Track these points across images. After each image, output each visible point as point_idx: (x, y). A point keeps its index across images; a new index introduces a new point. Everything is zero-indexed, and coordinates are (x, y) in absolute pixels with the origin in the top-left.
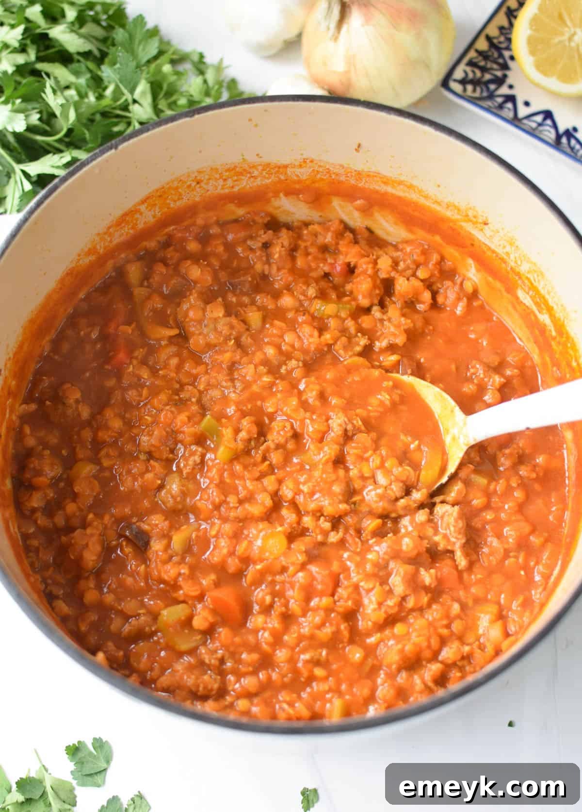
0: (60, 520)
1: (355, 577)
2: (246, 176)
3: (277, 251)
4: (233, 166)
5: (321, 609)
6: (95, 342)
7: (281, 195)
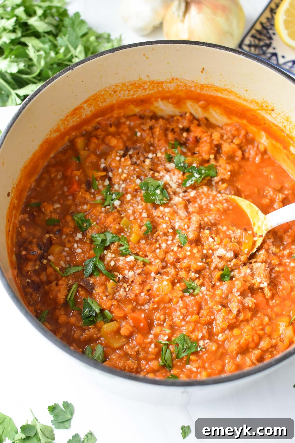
0: (43, 277)
1: (210, 304)
2: (141, 89)
3: (157, 131)
4: (134, 82)
5: (192, 322)
6: (60, 180)
7: (159, 100)
